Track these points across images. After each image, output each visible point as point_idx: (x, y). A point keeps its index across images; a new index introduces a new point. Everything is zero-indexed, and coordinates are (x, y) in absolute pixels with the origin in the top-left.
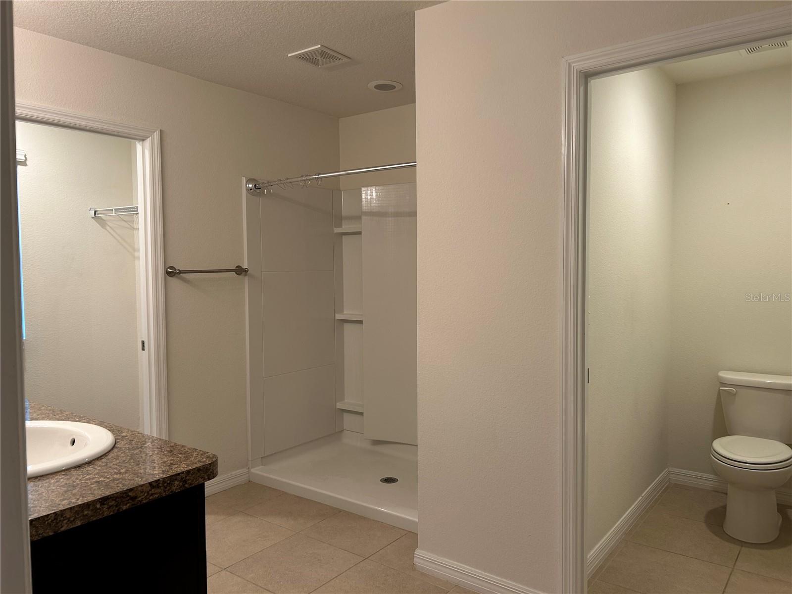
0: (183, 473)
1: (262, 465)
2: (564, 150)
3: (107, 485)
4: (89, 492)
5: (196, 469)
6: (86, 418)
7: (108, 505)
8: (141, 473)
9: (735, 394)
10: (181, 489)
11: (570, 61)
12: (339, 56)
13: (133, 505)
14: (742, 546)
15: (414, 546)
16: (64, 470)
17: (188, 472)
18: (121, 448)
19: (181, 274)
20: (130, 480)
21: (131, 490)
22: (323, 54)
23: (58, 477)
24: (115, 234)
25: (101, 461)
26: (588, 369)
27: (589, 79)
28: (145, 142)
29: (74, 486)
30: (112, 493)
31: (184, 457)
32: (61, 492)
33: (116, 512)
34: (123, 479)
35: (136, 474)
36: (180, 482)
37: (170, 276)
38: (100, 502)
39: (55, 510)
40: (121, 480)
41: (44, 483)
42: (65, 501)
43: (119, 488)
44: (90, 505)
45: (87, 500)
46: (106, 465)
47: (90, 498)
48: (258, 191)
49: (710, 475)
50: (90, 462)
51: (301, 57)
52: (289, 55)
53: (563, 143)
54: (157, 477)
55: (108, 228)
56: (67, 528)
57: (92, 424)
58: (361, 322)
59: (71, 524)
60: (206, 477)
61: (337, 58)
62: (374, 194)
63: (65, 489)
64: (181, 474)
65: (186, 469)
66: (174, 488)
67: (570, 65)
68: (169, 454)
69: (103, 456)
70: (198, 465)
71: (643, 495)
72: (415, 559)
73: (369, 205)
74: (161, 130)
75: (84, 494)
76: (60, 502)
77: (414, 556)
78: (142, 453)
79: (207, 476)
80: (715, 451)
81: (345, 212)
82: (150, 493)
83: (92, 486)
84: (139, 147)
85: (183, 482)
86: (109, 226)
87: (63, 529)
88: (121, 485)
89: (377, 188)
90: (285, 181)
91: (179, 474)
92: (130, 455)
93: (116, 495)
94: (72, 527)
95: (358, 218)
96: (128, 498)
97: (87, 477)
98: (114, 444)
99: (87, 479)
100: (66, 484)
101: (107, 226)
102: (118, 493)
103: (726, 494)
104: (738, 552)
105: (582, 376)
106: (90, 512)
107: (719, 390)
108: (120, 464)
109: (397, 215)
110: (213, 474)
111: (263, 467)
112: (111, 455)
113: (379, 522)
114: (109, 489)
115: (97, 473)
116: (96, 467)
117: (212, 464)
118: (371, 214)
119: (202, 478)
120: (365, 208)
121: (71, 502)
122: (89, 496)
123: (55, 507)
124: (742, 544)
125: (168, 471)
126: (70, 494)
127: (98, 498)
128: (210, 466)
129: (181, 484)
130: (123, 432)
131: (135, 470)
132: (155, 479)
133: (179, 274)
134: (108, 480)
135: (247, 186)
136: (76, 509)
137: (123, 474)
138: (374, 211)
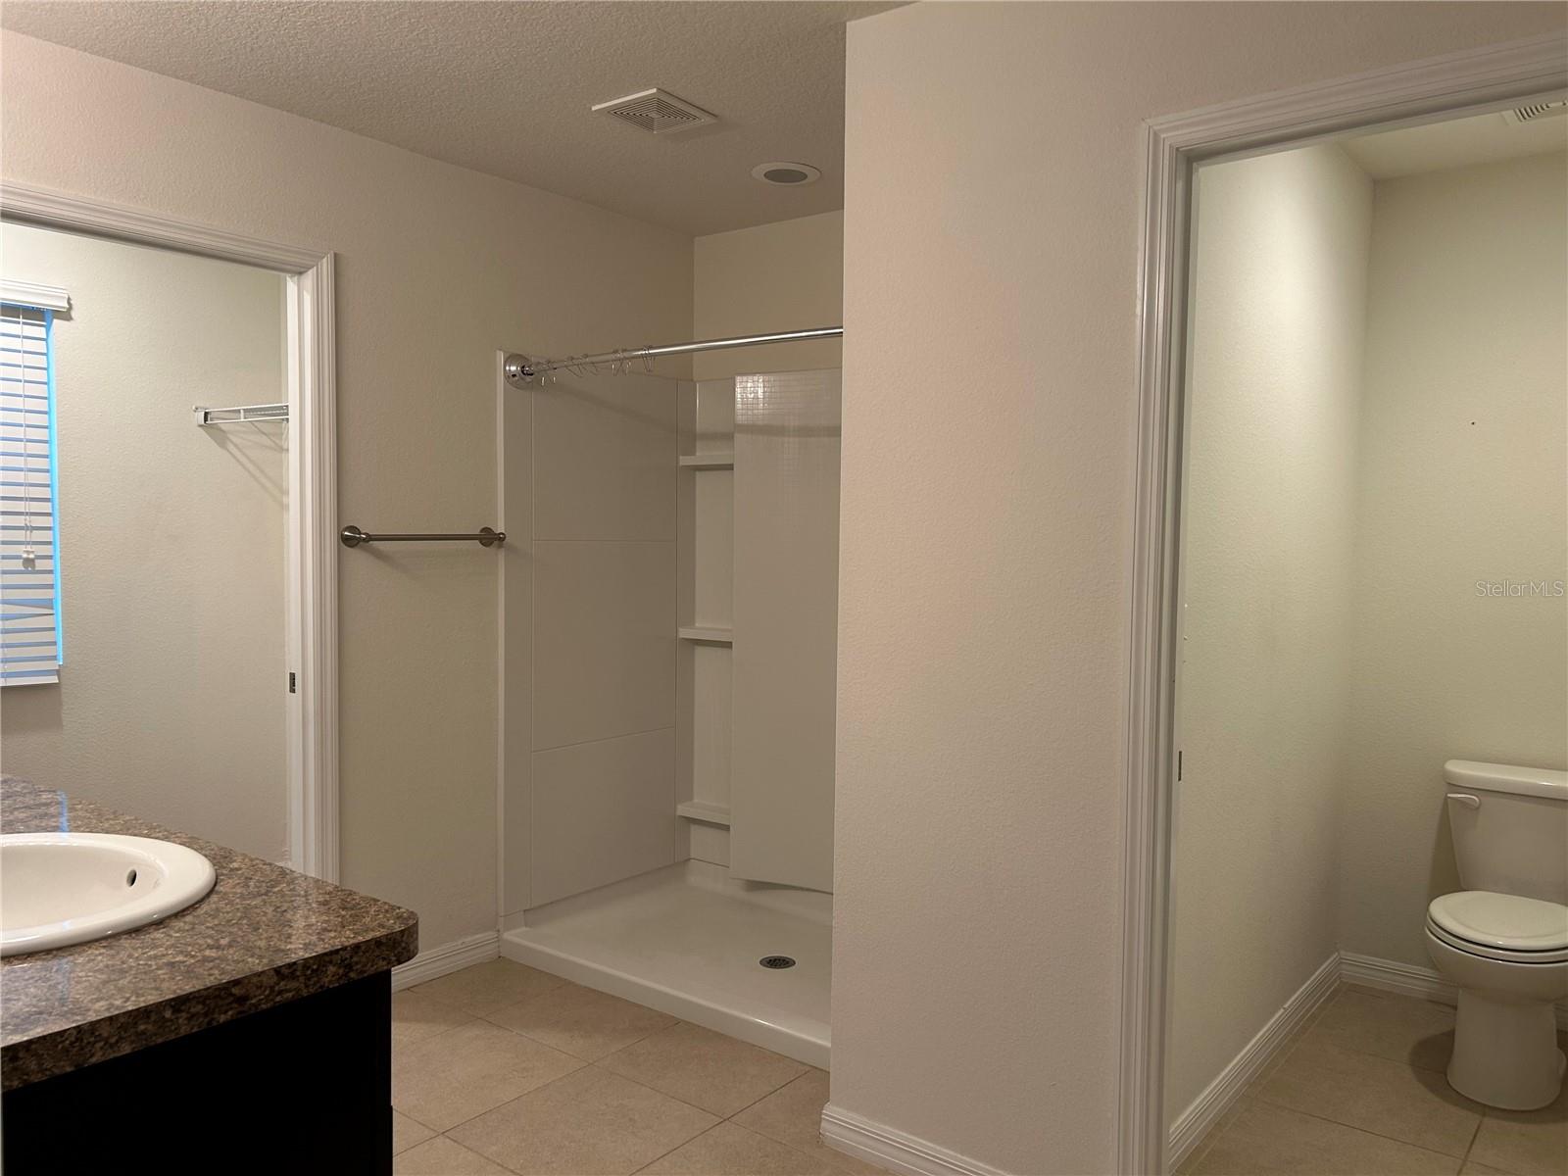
0: (344, 949)
1: (526, 926)
2: (1141, 308)
3: (189, 972)
4: (153, 985)
5: (374, 942)
6: (162, 828)
7: (188, 1013)
8: (260, 948)
9: (1478, 808)
10: (342, 982)
11: (1155, 128)
12: (693, 111)
13: (240, 1013)
14: (1484, 1115)
15: (823, 1098)
16: (106, 938)
17: (357, 947)
18: (225, 894)
19: (371, 542)
20: (237, 962)
21: (236, 983)
22: (661, 106)
23: (93, 952)
24: (243, 459)
25: (183, 920)
26: (1180, 753)
27: (1195, 164)
28: (303, 277)
29: (123, 972)
30: (198, 987)
31: (351, 916)
32: (95, 985)
33: (204, 1026)
34: (222, 960)
35: (249, 950)
36: (340, 968)
37: (349, 546)
38: (172, 1006)
39: (78, 1021)
40: (217, 961)
41: (65, 963)
42: (102, 1003)
43: (212, 978)
44: (151, 1012)
45: (144, 1001)
46: (193, 928)
47: (152, 998)
48: (528, 379)
49: (1423, 969)
50: (160, 922)
51: (618, 112)
52: (594, 108)
53: (1139, 293)
54: (293, 958)
55: (231, 447)
56: (103, 1059)
57: (174, 842)
58: (728, 645)
59: (110, 1051)
60: (394, 959)
61: (688, 116)
62: (760, 391)
63: (104, 977)
64: (341, 952)
65: (352, 941)
66: (327, 980)
67: (1156, 134)
68: (322, 909)
69: (187, 909)
70: (378, 934)
71: (1286, 1006)
72: (823, 1124)
73: (750, 412)
74: (336, 255)
75: (141, 988)
76: (90, 1005)
77: (821, 1118)
78: (268, 905)
79: (395, 956)
80: (1435, 923)
81: (700, 425)
82: (277, 988)
83: (160, 972)
84: (292, 286)
85: (345, 967)
86: (232, 442)
87: (94, 1060)
88: (216, 972)
89: (766, 378)
90: (584, 360)
91: (337, 951)
92: (241, 909)
93: (205, 993)
94: (111, 1056)
95: (728, 437)
96: (232, 999)
97: (152, 953)
98: (212, 886)
99: (150, 958)
100: (107, 966)
101: (228, 442)
102: (209, 988)
103: (1455, 1008)
104: (1476, 1127)
105: (1168, 765)
106: (150, 1027)
107: (1446, 798)
108: (220, 928)
109: (805, 432)
110: (409, 951)
111: (528, 929)
112: (205, 907)
113: (754, 1046)
114: (192, 978)
115: (172, 946)
116: (172, 933)
117: (407, 932)
118: (752, 429)
119: (384, 959)
120: (740, 419)
121: (112, 1005)
122: (151, 994)
123: (80, 1014)
124: (1485, 1110)
125: (316, 945)
126: (112, 987)
127: (167, 997)
128: (403, 936)
129: (341, 971)
130: (235, 861)
131: (248, 941)
132: (288, 961)
133: (368, 541)
134: (193, 961)
135: (507, 368)
136: (122, 1020)
137: (223, 950)
138: (760, 423)
